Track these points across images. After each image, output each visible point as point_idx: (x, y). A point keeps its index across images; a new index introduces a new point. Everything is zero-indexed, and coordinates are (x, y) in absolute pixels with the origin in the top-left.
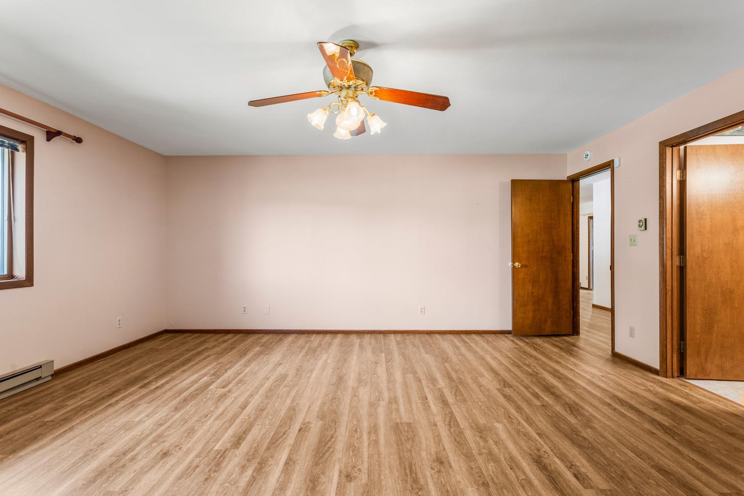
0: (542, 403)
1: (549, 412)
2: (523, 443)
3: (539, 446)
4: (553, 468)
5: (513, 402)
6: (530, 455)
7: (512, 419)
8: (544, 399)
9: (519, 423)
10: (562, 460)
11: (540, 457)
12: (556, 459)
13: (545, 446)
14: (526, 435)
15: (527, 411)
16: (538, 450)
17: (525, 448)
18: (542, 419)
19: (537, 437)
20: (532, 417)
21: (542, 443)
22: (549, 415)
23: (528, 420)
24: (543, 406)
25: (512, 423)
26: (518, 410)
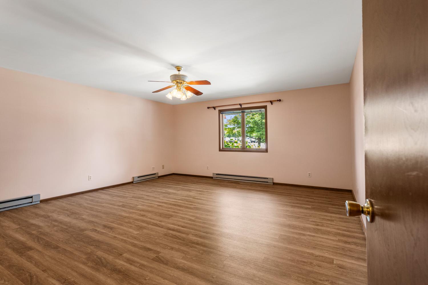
0: (123, 257)
1: (115, 251)
2: (121, 231)
3: (113, 233)
4: (105, 229)
5: (140, 247)
6: (116, 229)
7: (133, 238)
8: (123, 261)
9: (128, 238)
10: (102, 232)
11: (111, 230)
12: (105, 232)
13: (111, 234)
14: (122, 234)
15: (129, 246)
16: (113, 232)
17: (119, 230)
18: (118, 245)
19: (116, 236)
20: (123, 244)
21: (112, 235)
22: (115, 249)
23: (125, 241)
24: (121, 255)
25: (131, 236)
26: (134, 244)
